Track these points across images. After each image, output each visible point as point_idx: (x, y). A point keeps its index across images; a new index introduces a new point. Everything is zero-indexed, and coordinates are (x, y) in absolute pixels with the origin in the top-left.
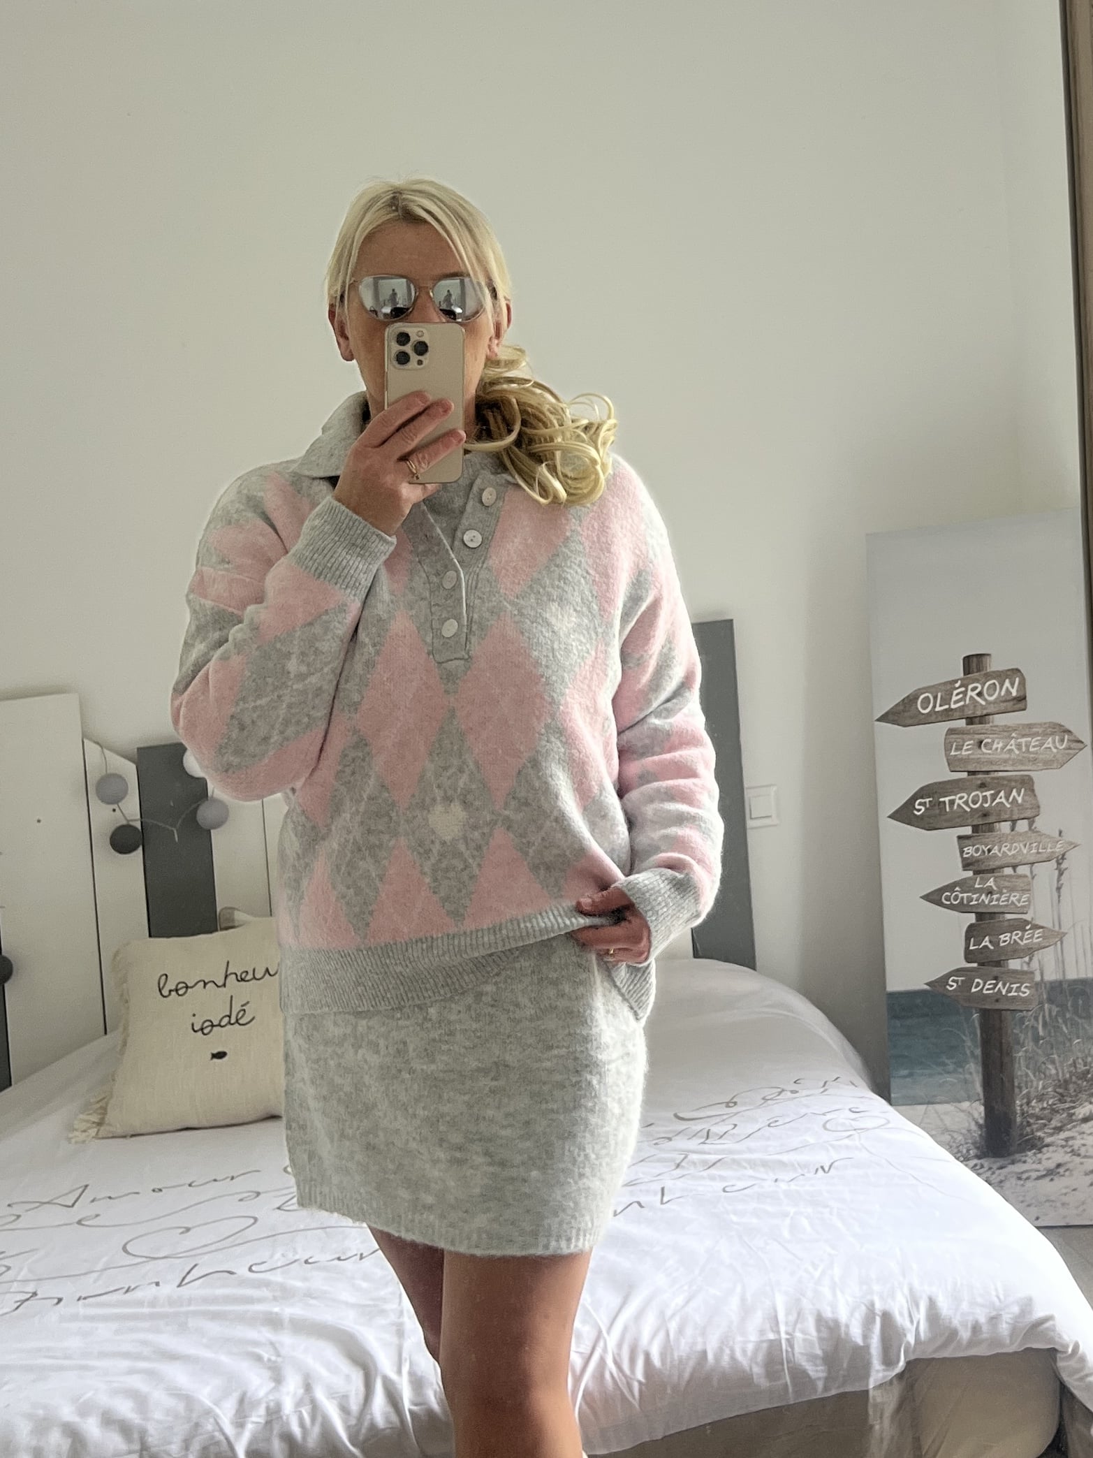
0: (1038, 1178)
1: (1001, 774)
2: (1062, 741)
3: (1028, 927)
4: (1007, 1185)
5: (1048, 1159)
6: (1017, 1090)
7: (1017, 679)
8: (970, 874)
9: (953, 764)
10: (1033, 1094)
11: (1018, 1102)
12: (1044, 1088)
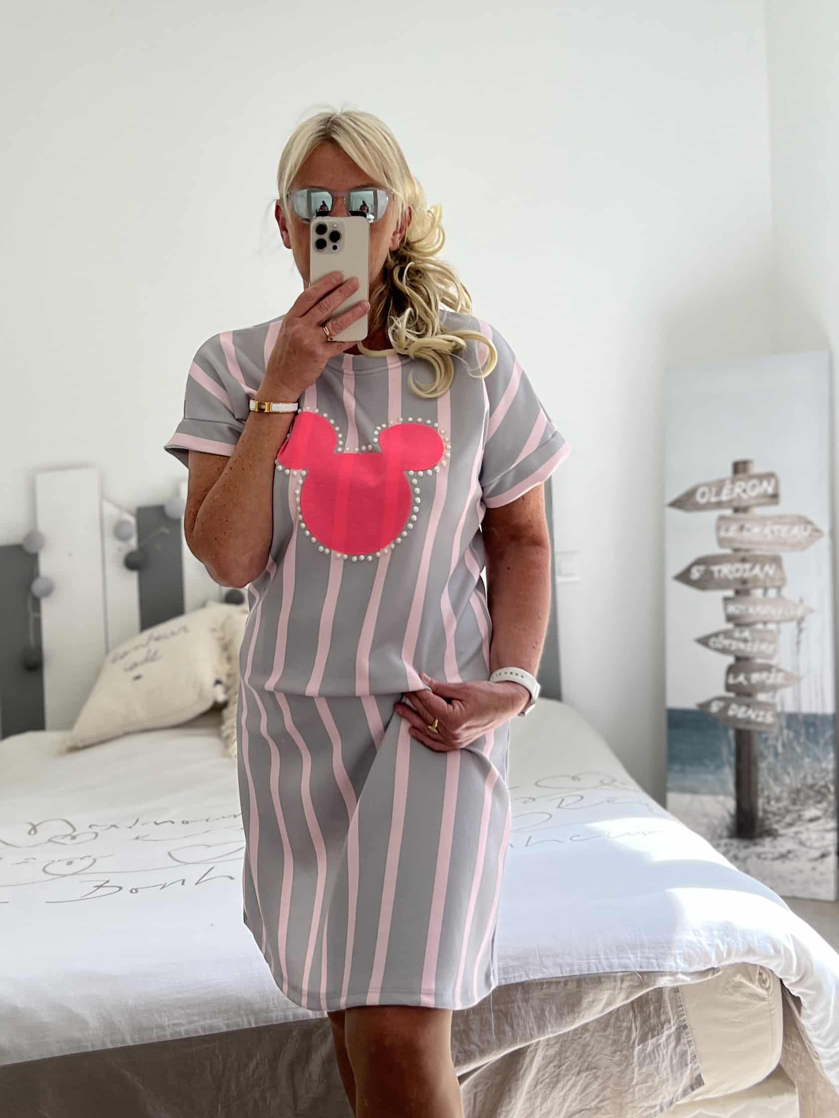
0: (774, 859)
1: (758, 553)
2: (805, 529)
3: (774, 670)
4: (749, 861)
5: (782, 846)
6: (760, 792)
7: (773, 482)
8: (730, 626)
9: (722, 542)
10: (772, 796)
11: (761, 802)
12: (781, 792)
